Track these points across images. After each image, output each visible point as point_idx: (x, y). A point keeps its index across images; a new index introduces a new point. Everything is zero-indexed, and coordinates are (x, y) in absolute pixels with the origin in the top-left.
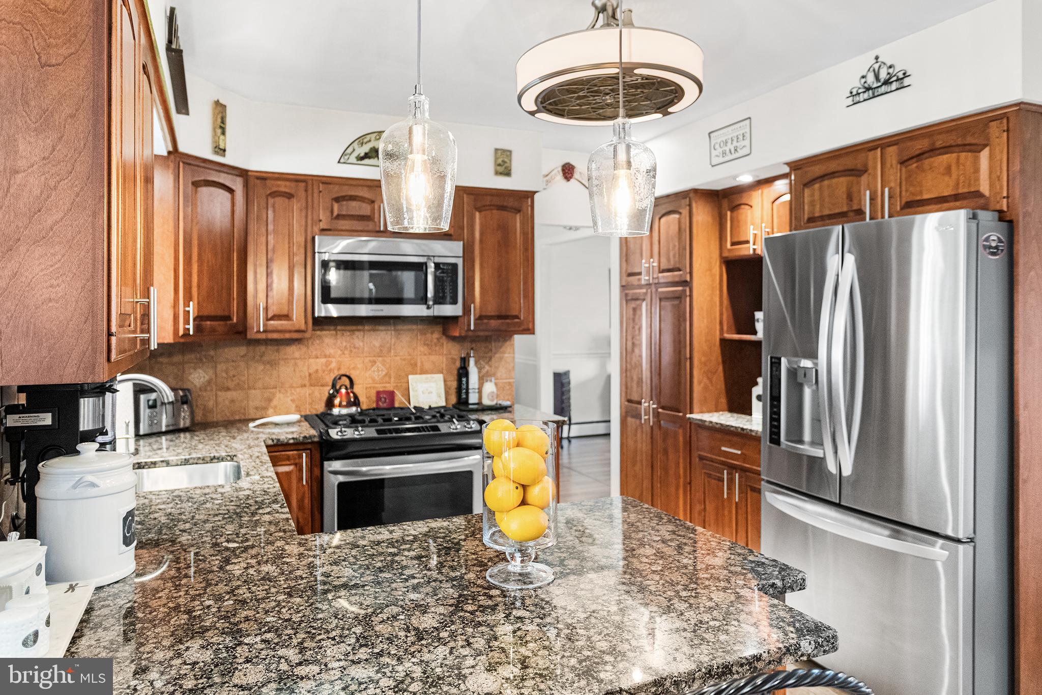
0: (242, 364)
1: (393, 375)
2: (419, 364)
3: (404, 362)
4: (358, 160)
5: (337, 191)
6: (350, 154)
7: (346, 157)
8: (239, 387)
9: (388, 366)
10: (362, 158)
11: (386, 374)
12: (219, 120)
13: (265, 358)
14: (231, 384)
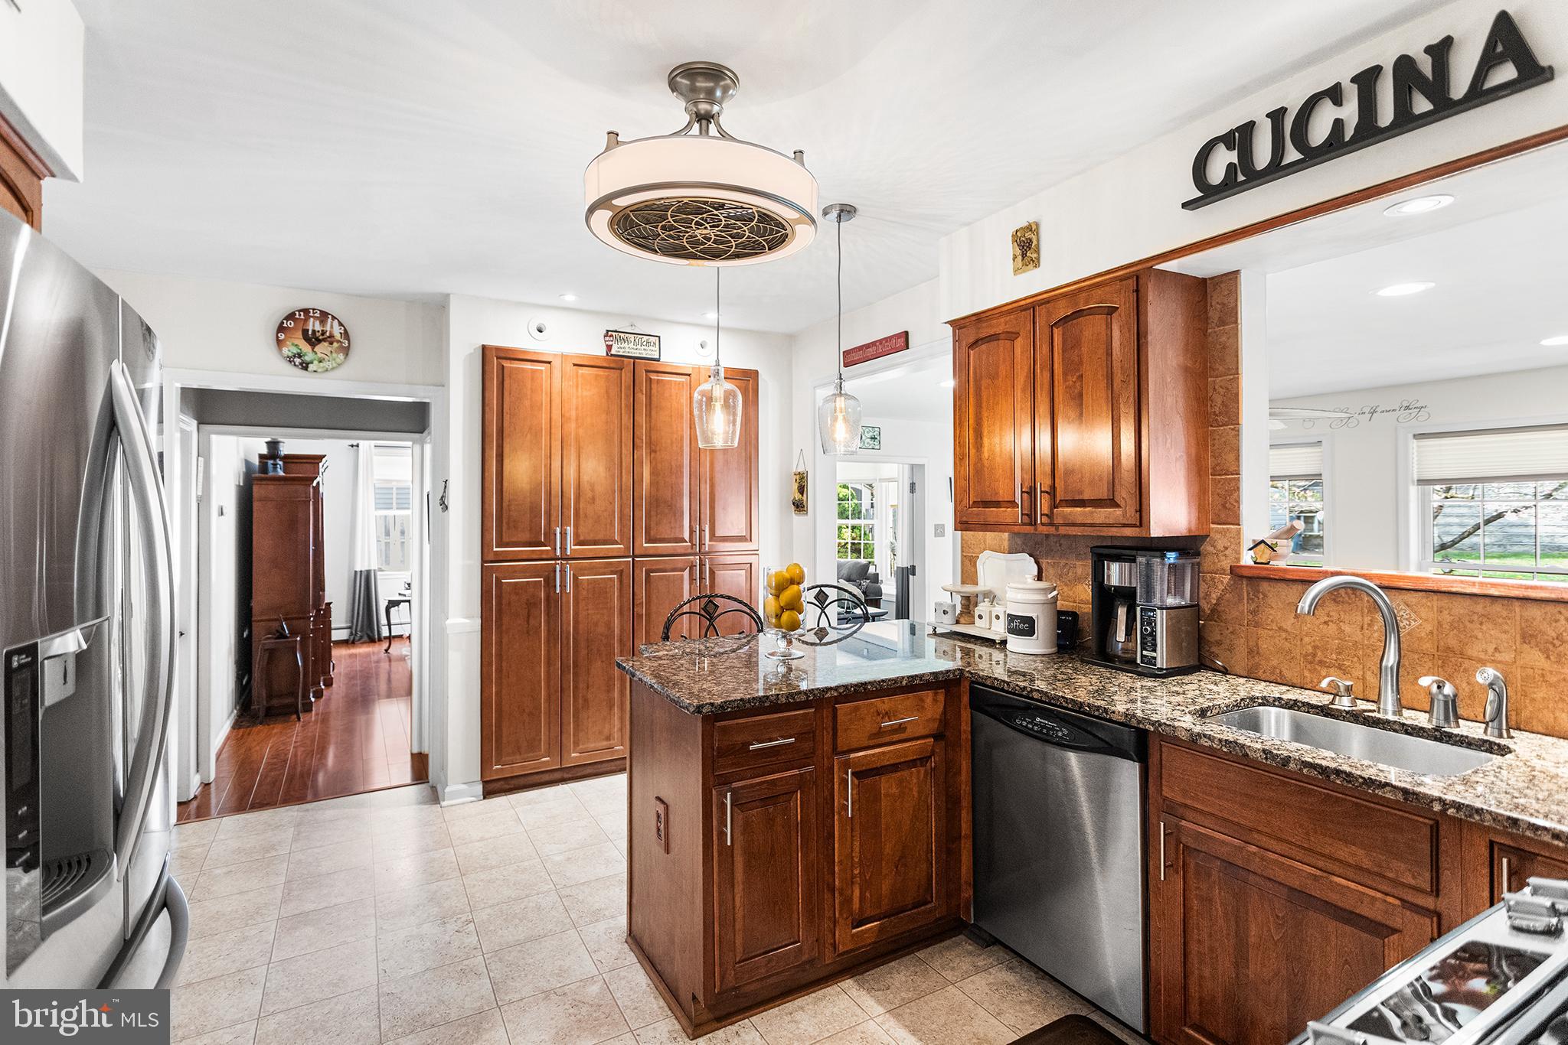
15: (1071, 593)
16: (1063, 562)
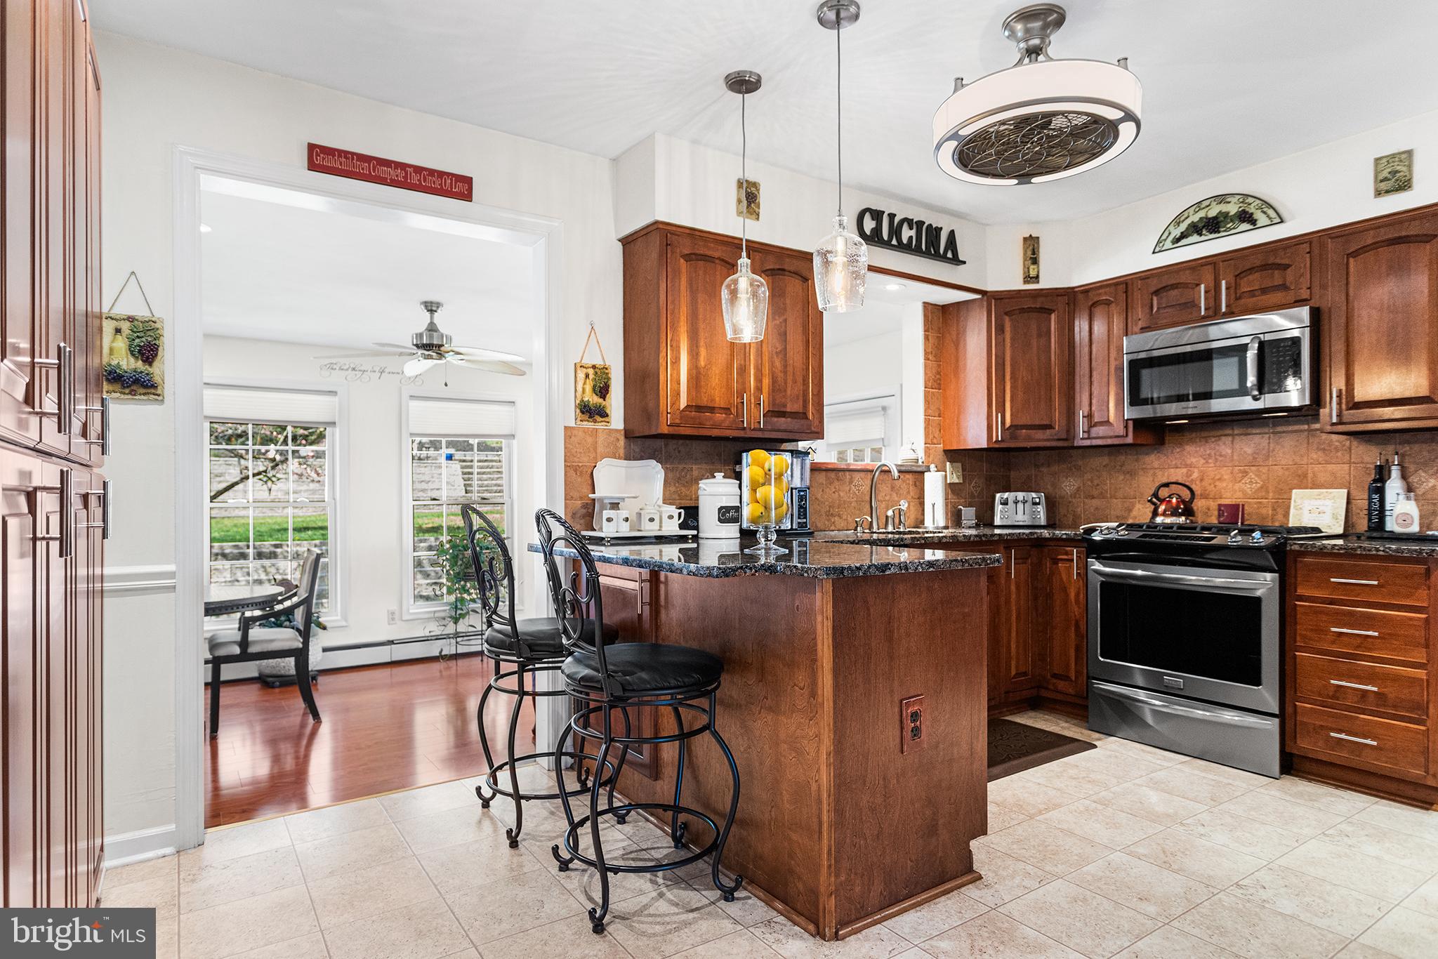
0: (1104, 474)
1: (1271, 488)
2: (1310, 475)
3: (1287, 473)
4: (1173, 244)
5: (1154, 284)
6: (1165, 240)
7: (1161, 245)
8: (1102, 496)
9: (1264, 477)
10: (1177, 240)
11: (1262, 487)
12: (1029, 253)
13: (1124, 468)
14: (1095, 493)
15: (688, 493)
16: (681, 467)
